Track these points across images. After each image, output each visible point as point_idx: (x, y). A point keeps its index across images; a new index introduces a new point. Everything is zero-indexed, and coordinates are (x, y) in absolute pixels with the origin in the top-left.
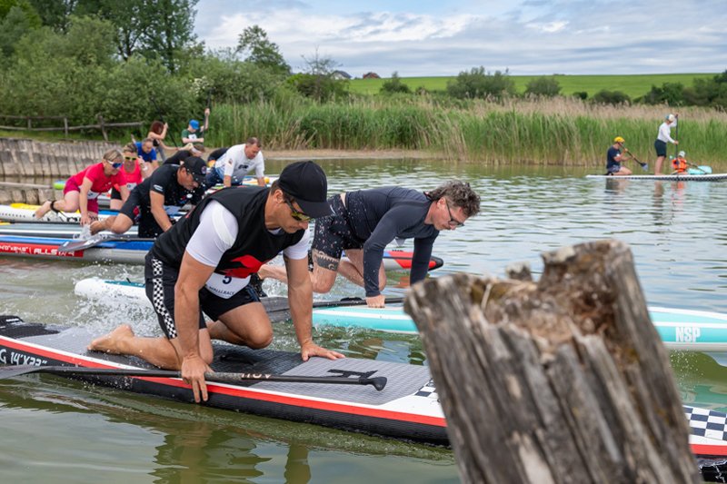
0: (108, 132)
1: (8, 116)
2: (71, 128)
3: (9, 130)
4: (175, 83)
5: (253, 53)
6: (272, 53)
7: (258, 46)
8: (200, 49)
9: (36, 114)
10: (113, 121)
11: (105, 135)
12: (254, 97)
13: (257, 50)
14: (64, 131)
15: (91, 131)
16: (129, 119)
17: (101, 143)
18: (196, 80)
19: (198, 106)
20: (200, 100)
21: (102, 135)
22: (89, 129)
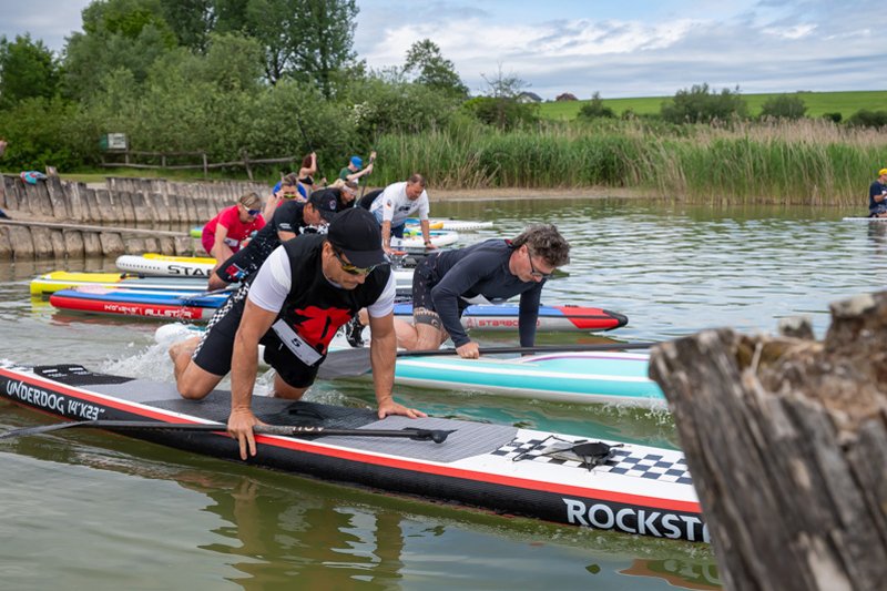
0: (253, 170)
1: (140, 153)
2: (211, 165)
3: (140, 169)
4: (331, 110)
5: (424, 73)
6: (446, 72)
7: (429, 64)
8: (360, 70)
9: (171, 149)
10: (259, 157)
11: (250, 173)
12: (425, 126)
13: (428, 70)
14: (203, 169)
15: (233, 169)
16: (278, 153)
17: (245, 183)
18: (356, 106)
19: (358, 137)
20: (360, 131)
21: (247, 173)
22: (231, 167)
